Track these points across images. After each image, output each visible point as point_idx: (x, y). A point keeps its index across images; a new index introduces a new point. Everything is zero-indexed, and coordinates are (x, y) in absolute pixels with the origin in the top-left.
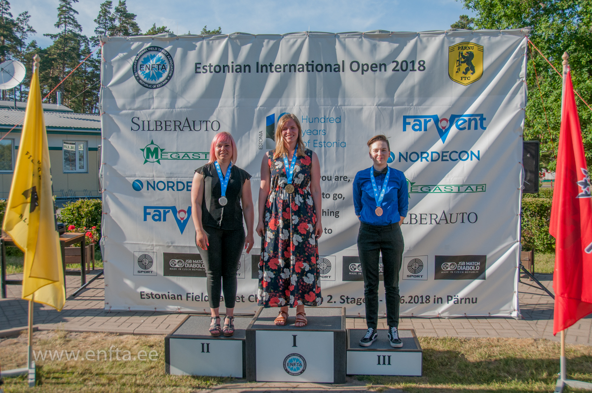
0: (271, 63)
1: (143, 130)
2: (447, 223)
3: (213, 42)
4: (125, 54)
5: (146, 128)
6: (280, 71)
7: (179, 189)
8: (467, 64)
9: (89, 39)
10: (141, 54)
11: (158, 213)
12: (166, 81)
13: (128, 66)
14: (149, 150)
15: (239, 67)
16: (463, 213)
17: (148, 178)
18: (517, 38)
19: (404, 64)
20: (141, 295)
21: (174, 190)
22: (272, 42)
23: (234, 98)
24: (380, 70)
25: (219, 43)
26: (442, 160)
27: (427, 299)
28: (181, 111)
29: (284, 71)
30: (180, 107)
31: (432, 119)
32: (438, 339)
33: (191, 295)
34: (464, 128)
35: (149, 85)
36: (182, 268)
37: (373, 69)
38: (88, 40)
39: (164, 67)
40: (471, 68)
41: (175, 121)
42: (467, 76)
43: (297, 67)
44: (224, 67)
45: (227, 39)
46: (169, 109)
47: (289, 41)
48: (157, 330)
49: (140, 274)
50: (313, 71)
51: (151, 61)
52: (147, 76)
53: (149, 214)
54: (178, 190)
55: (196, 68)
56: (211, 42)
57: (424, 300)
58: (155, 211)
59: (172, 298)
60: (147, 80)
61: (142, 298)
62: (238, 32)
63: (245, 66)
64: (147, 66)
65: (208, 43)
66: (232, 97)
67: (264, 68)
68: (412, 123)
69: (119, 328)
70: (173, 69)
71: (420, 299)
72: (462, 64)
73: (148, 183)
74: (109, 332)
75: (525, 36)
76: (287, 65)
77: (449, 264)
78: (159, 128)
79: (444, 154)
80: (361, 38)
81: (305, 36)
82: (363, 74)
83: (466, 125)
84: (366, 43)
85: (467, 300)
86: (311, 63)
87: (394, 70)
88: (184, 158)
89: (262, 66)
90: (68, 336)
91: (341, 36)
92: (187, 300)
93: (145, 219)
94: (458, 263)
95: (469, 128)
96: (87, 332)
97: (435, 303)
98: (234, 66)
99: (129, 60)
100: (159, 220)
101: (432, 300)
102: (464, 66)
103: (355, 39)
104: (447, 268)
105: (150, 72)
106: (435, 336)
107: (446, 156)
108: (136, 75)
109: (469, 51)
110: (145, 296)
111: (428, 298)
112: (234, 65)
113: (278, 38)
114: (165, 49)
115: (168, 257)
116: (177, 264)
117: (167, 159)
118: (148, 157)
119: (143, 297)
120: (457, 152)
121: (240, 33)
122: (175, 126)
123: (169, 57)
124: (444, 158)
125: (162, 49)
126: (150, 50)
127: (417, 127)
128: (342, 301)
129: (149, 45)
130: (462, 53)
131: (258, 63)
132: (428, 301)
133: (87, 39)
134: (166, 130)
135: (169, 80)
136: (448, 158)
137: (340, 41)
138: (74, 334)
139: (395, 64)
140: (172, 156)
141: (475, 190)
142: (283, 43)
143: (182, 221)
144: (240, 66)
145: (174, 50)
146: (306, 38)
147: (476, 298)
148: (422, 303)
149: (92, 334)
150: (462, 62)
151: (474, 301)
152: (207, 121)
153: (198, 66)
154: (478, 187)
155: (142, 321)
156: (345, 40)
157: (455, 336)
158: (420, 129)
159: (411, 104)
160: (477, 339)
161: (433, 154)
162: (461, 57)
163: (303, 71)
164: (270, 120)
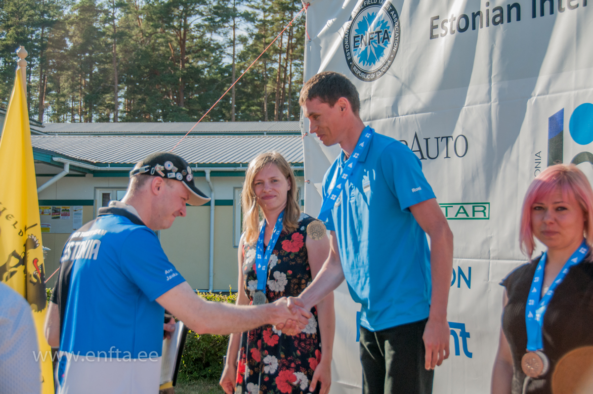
4: (334, 19)
6: (577, 6)
10: (355, 15)
12: (389, 62)
15: (498, 12)
23: (490, 82)
28: (407, 121)
29: (585, 3)
30: (405, 113)
35: (366, 73)
39: (386, 36)
44: (474, 16)
46: (391, 119)
52: (364, 56)
55: (432, 28)
60: (364, 64)
63: (509, 8)
64: (362, 37)
66: (487, 80)
70: (399, 36)
89: (542, 2)
98: (491, 12)
105: (366, 49)
108: (348, 58)
112: (491, 8)
123: (393, 13)
126: (366, 6)
135: (392, 61)
144: (501, 10)
152: (447, 138)
153: (435, 23)
164: (556, 123)
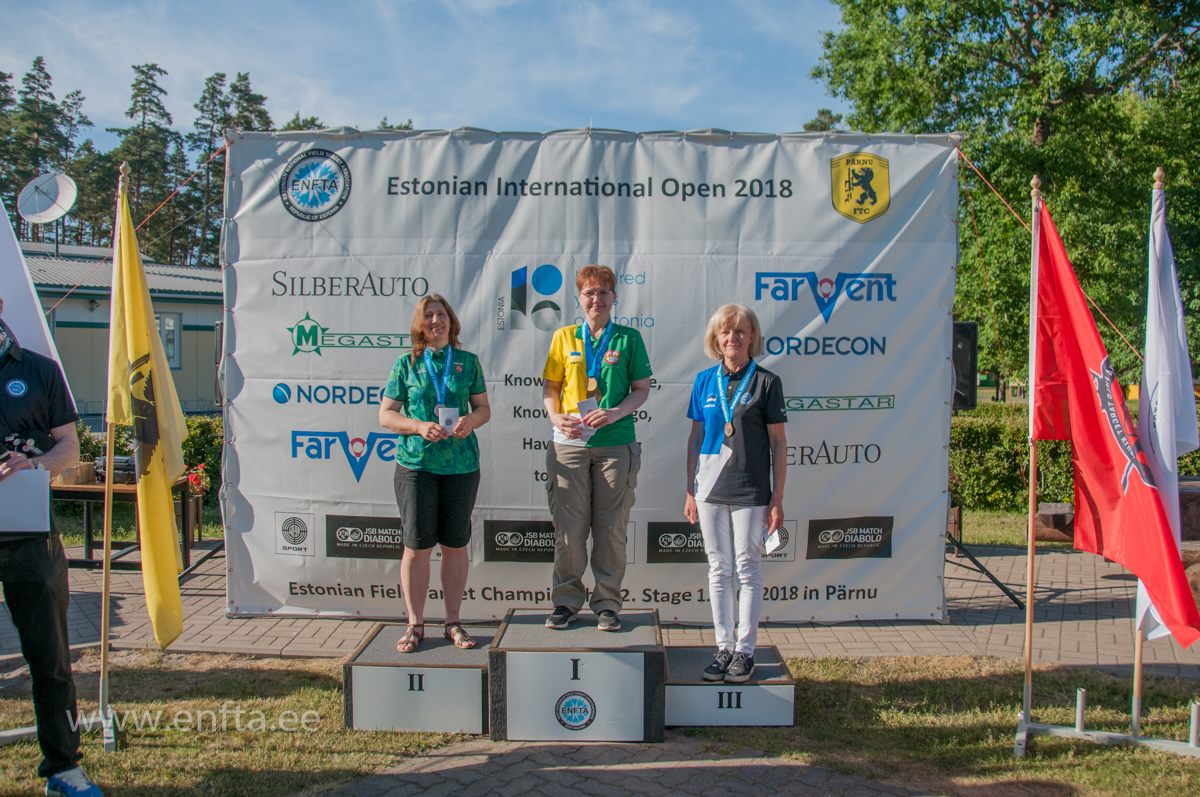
0: (523, 181)
1: (293, 294)
2: (829, 462)
3: (422, 144)
4: (267, 161)
5: (297, 290)
6: (539, 194)
7: (354, 400)
8: (863, 187)
9: (183, 137)
10: (294, 162)
11: (315, 444)
12: (337, 207)
13: (272, 182)
14: (301, 329)
15: (466, 185)
16: (857, 446)
17: (300, 381)
18: (942, 149)
19: (756, 185)
20: (291, 588)
21: (344, 402)
22: (527, 145)
23: (455, 238)
24: (715, 195)
25: (434, 145)
26: (824, 353)
27: (793, 593)
28: (360, 261)
29: (546, 193)
30: (357, 253)
31: (806, 279)
32: (814, 662)
33: (379, 589)
34: (861, 298)
35: (306, 214)
36: (358, 543)
37: (703, 192)
38: (183, 140)
39: (333, 185)
40: (870, 194)
41: (348, 279)
42: (864, 206)
43: (569, 188)
44: (440, 184)
45: (447, 138)
46: (339, 257)
47: (555, 144)
48: (322, 649)
49: (285, 551)
50: (597, 194)
51: (312, 173)
52: (304, 199)
53: (301, 445)
54: (351, 402)
55: (391, 185)
56: (419, 142)
57: (788, 593)
58: (310, 440)
59: (345, 593)
60: (304, 206)
61: (292, 593)
62: (467, 126)
63: (477, 185)
64: (304, 182)
65: (413, 145)
67: (511, 188)
68: (772, 286)
69: (254, 646)
70: (350, 187)
71: (781, 593)
72: (855, 188)
73: (300, 389)
74: (237, 653)
75: (955, 146)
76: (551, 183)
77: (832, 532)
78: (320, 290)
79: (828, 342)
80: (681, 140)
81: (584, 136)
82: (684, 199)
83: (863, 292)
84: (689, 147)
85: (861, 593)
86: (592, 180)
87: (738, 195)
88: (363, 345)
89: (507, 185)
90: (165, 659)
91: (646, 137)
92: (373, 596)
93: (295, 455)
94: (845, 531)
95: (869, 298)
96: (198, 653)
97: (805, 598)
98: (458, 184)
99: (273, 173)
100: (319, 456)
101: (801, 593)
102: (858, 191)
103: (671, 143)
104: (828, 539)
105: (308, 193)
106: (810, 656)
107: (831, 346)
108: (285, 199)
109: (865, 166)
110: (298, 590)
111: (794, 590)
112: (458, 181)
113: (538, 137)
114: (337, 153)
115: (334, 523)
116: (349, 535)
117: (333, 346)
118: (300, 342)
119: (294, 591)
120: (848, 339)
121: (471, 129)
122: (348, 286)
123: (343, 167)
124: (828, 349)
125: (332, 153)
126: (312, 156)
127: (780, 293)
128: (647, 598)
129: (310, 146)
130: (853, 171)
131: (500, 180)
132: (794, 596)
133: (180, 137)
134: (332, 294)
135: (341, 207)
136: (833, 349)
137: (644, 146)
138: (175, 656)
139: (740, 185)
140: (342, 341)
141: (876, 406)
142: (544, 145)
143: (358, 459)
144: (469, 184)
145: (351, 154)
146: (586, 138)
147: (876, 590)
148: (784, 599)
149: (207, 657)
150: (854, 185)
151: (872, 594)
152: (404, 279)
153: (394, 182)
154: (882, 400)
155: (295, 634)
156: (653, 144)
157: (843, 655)
158: (785, 297)
159: (769, 253)
160: (879, 659)
161: (809, 341)
162: (851, 176)
163: (580, 193)
164: (519, 277)
